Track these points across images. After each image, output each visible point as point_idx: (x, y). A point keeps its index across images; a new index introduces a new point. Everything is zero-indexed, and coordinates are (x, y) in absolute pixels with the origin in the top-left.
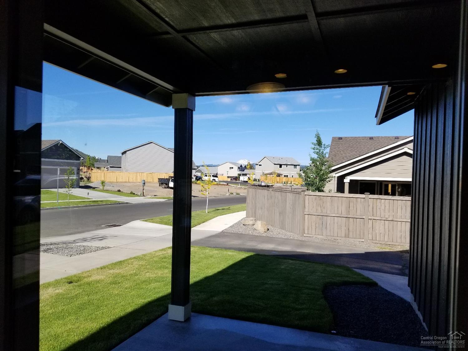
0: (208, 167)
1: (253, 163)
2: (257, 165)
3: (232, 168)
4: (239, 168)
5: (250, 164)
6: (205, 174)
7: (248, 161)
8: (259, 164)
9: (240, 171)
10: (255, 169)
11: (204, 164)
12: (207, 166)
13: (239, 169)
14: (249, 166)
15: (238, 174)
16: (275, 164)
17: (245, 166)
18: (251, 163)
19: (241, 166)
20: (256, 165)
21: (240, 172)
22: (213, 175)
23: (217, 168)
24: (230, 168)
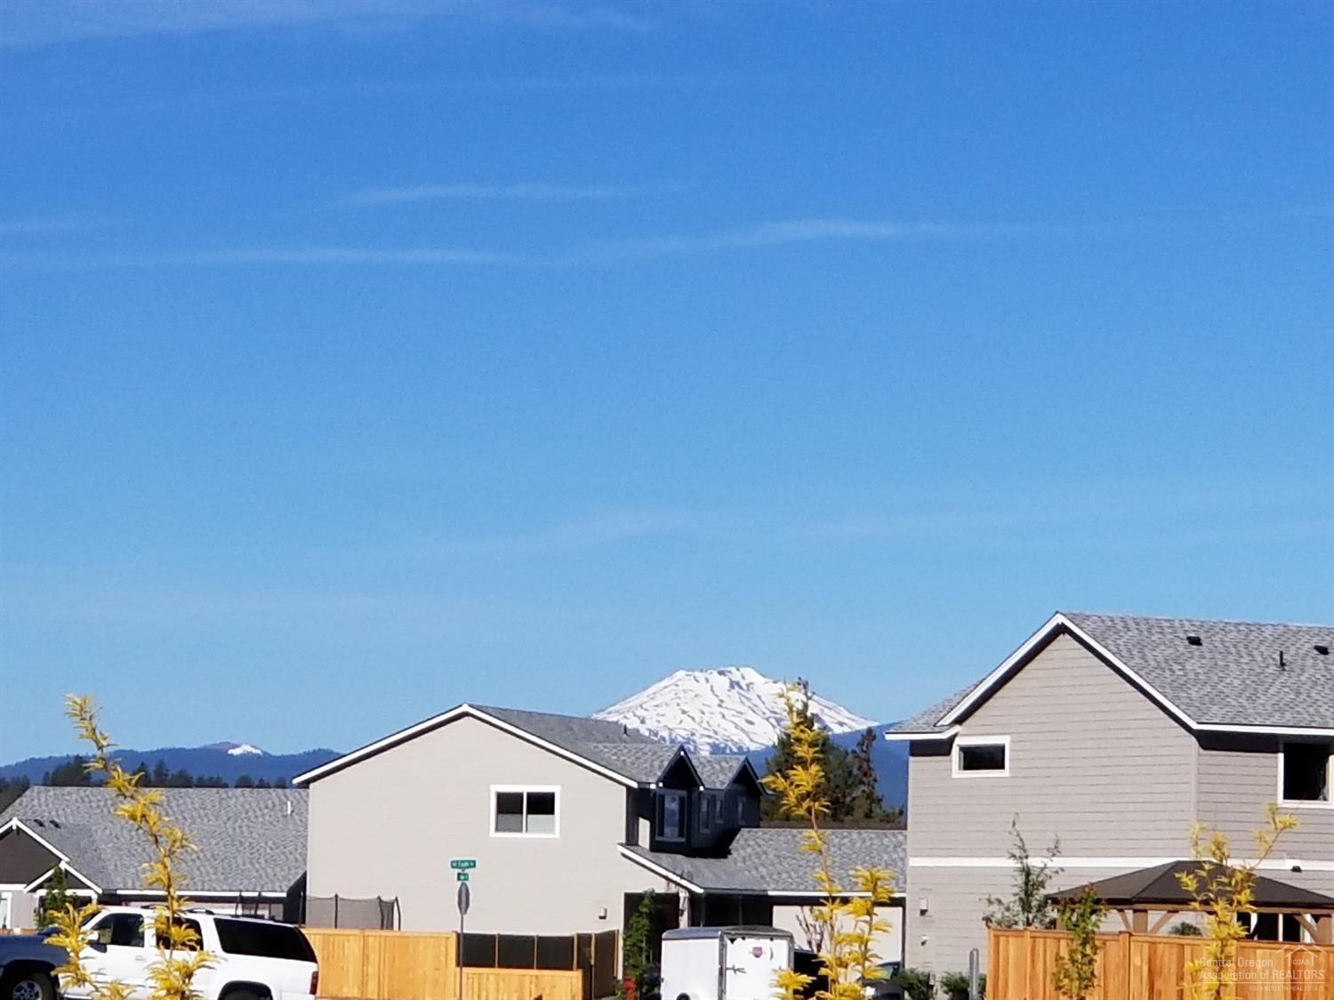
0: (156, 794)
1: (862, 725)
2: (942, 748)
3: (543, 804)
4: (641, 803)
5: (825, 745)
6: (109, 898)
7: (797, 697)
8: (969, 737)
9: (657, 847)
10: (896, 820)
11: (87, 749)
12: (145, 783)
13: (644, 826)
14: (805, 778)
15: (632, 901)
16: (1210, 741)
17: (745, 777)
18: (841, 722)
19: (681, 772)
20: (920, 749)
21: (651, 878)
22: (227, 912)
23: (301, 812)
24: (509, 805)
